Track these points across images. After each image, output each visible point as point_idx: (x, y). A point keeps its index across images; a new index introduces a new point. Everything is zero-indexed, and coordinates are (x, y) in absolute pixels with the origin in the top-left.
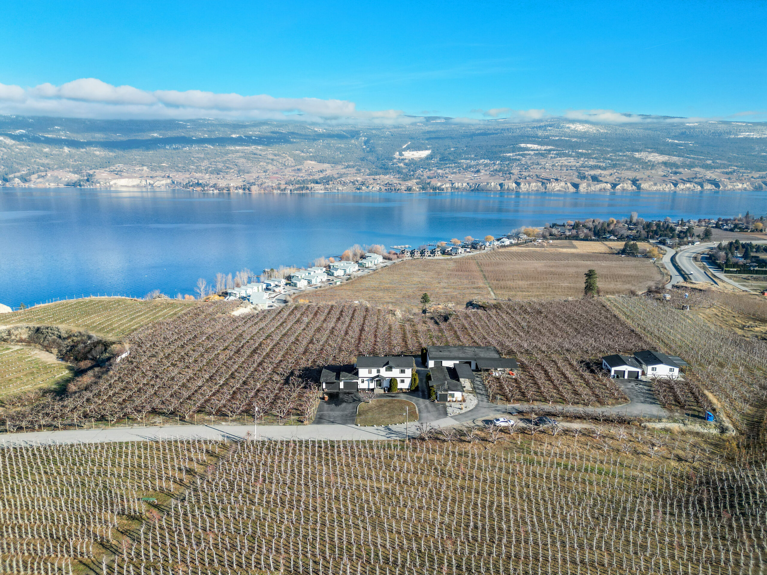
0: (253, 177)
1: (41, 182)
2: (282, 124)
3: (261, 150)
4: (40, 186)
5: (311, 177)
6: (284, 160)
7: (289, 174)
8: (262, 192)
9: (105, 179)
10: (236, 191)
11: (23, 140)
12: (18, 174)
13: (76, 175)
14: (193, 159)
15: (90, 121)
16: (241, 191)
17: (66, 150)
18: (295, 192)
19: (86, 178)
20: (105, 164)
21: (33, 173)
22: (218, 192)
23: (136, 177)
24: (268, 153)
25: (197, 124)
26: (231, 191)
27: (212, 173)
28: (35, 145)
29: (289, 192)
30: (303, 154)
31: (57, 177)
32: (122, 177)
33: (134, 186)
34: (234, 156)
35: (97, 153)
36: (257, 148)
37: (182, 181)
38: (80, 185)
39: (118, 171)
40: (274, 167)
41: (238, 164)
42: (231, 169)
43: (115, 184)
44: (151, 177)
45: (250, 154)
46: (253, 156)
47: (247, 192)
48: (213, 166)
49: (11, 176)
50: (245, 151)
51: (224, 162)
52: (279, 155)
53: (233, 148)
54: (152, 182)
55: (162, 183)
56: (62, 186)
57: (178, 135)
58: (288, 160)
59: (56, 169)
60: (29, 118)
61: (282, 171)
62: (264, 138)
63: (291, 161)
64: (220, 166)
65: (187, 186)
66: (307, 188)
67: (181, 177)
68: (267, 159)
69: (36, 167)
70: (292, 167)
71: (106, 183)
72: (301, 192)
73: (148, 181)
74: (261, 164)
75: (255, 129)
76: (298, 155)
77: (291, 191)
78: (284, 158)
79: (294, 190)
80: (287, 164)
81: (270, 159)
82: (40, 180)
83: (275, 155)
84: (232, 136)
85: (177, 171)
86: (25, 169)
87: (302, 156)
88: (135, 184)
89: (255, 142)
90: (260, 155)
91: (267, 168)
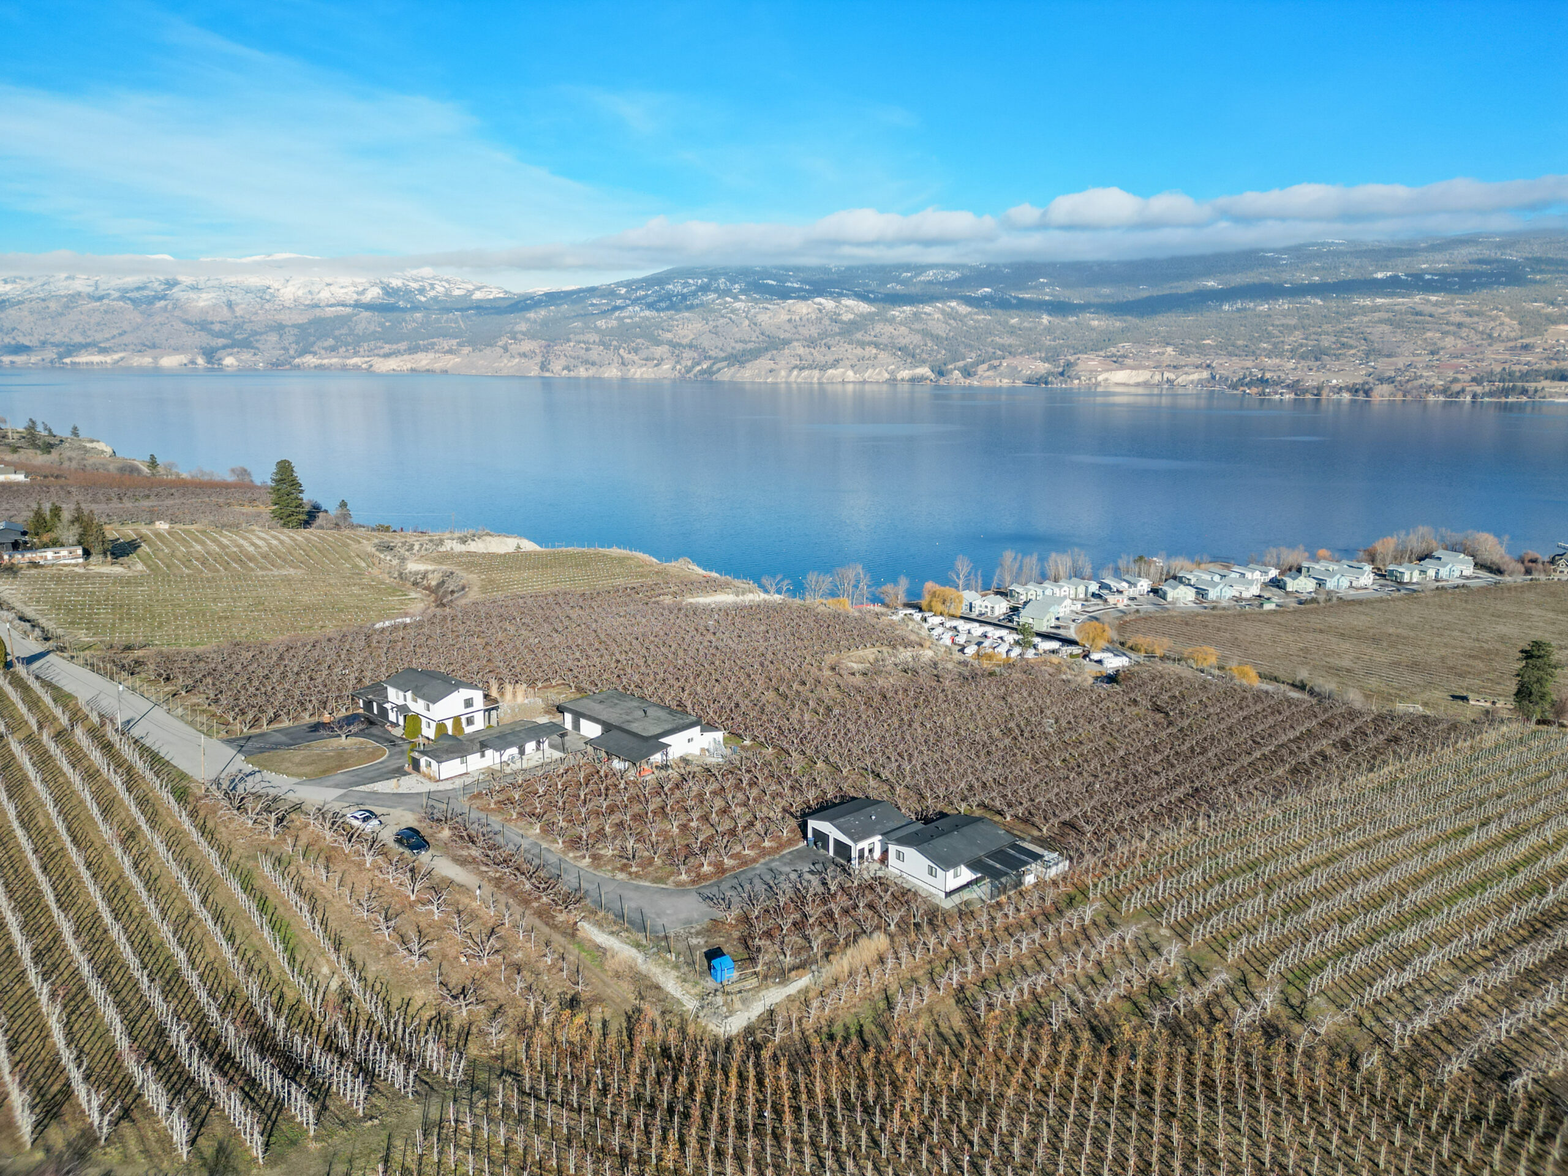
0: (1396, 364)
1: (989, 377)
2: (1511, 240)
3: (1436, 304)
4: (987, 383)
5: (1555, 364)
6: (1492, 324)
7: (1495, 358)
8: (1399, 397)
9: (1091, 371)
10: (1336, 397)
11: (984, 306)
12: (961, 364)
13: (1046, 365)
14: (1270, 328)
15: (1100, 264)
16: (1346, 396)
17: (1045, 319)
18: (1487, 399)
19: (1060, 369)
20: (1099, 344)
21: (983, 362)
22: (1292, 396)
23: (1145, 368)
24: (1453, 309)
25: (1300, 254)
26: (1324, 397)
27: (1303, 357)
28: (999, 312)
29: (1469, 398)
30: (1550, 309)
31: (1016, 367)
32: (1122, 367)
33: (1138, 385)
34: (1365, 319)
35: (1095, 323)
36: (1428, 301)
37: (1231, 375)
38: (1046, 383)
39: (1120, 356)
40: (1460, 343)
41: (1370, 337)
42: (1351, 347)
43: (1106, 380)
44: (1175, 367)
45: (1406, 313)
46: (1412, 318)
47: (1361, 397)
48: (1311, 343)
49: (950, 367)
50: (1396, 308)
51: (1339, 334)
52: (1479, 314)
53: (1368, 302)
54: (1172, 376)
55: (1191, 378)
56: (1019, 383)
57: (1256, 281)
58: (1502, 324)
59: (1021, 353)
60: (1005, 266)
61: (1479, 350)
62: (1456, 275)
63: (1509, 326)
64: (1326, 342)
65: (1241, 382)
66: (1524, 392)
67: (1230, 367)
68: (1447, 324)
69: (991, 350)
70: (1509, 340)
71: (1090, 379)
72: (1503, 400)
73: (1166, 375)
74: (1429, 334)
75: (1438, 256)
76: (1537, 313)
77: (1474, 396)
78: (1494, 320)
79: (1484, 395)
80: (1496, 335)
81: (1452, 324)
82: (990, 373)
83: (1470, 314)
84: (1375, 276)
85: (1230, 354)
86: (974, 355)
87: (1546, 315)
88: (1141, 379)
89: (1429, 287)
90: (1431, 316)
91: (1441, 344)
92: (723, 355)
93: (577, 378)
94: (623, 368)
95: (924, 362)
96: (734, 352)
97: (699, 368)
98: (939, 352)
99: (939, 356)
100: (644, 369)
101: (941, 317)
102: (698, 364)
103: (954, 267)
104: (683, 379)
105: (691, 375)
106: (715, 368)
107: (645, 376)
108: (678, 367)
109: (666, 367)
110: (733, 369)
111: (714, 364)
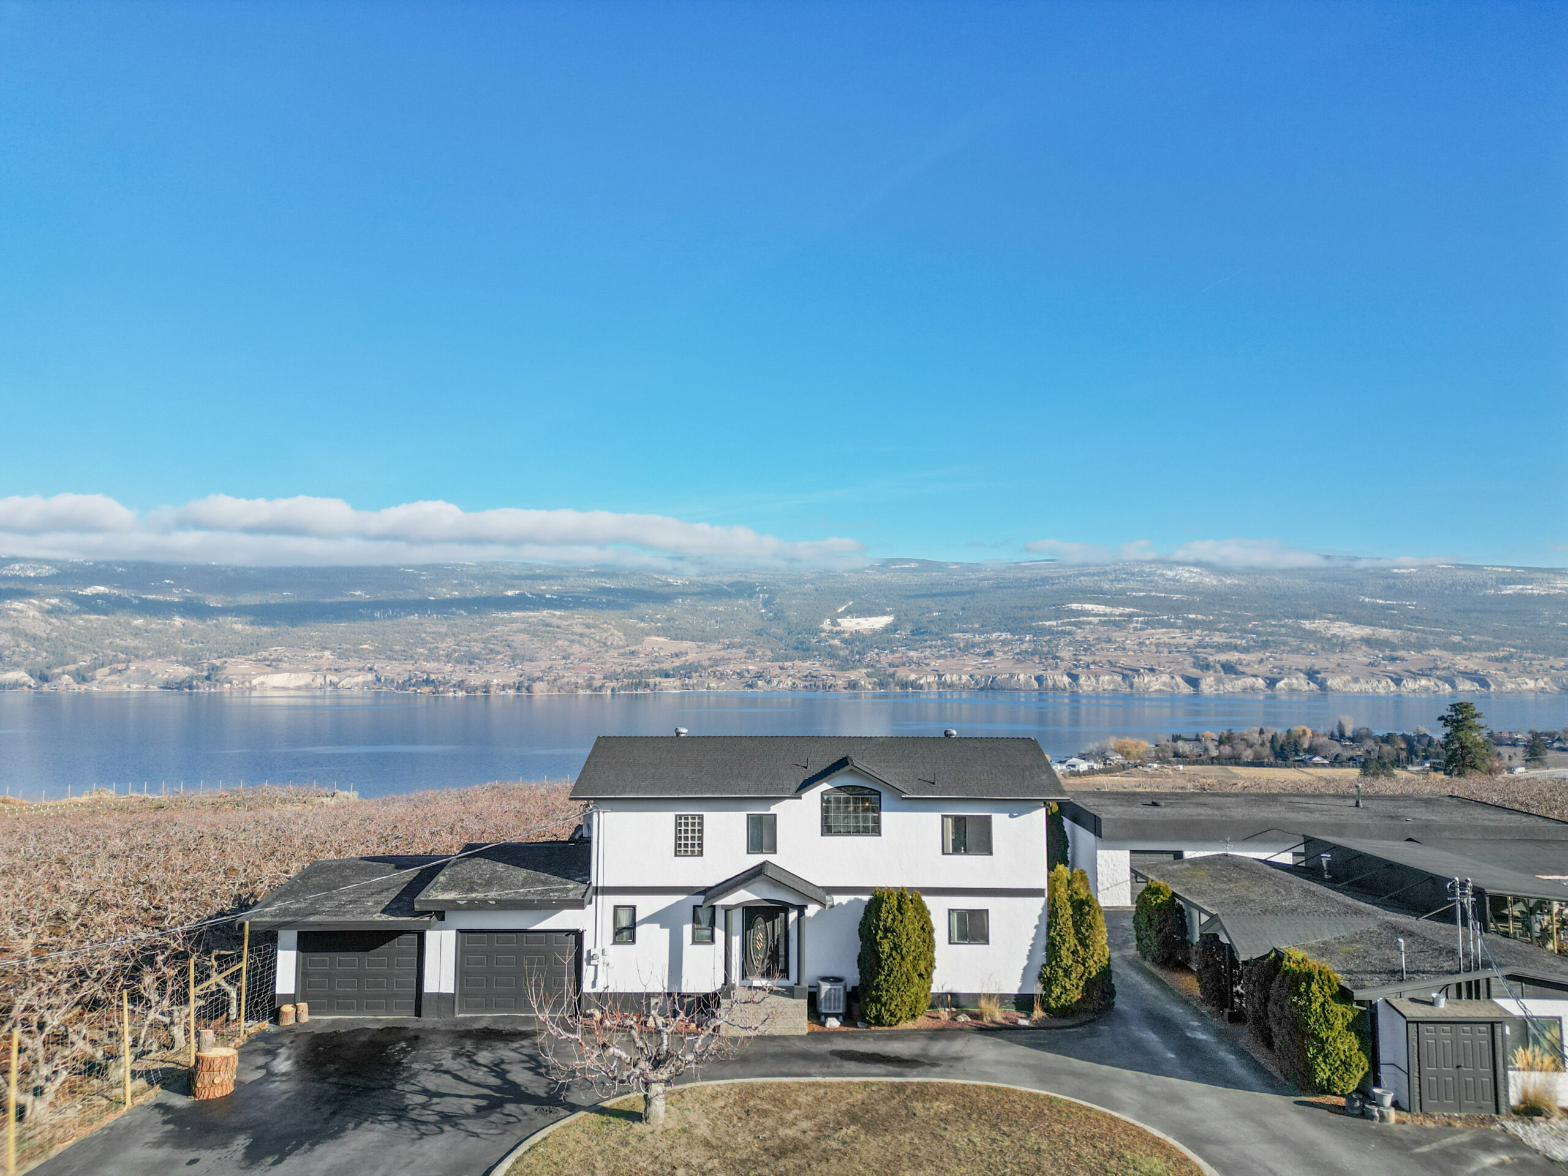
0: (540, 667)
1: (112, 683)
2: (605, 572)
3: (560, 617)
4: (111, 689)
5: (657, 666)
6: (605, 635)
7: (613, 661)
8: (556, 693)
9: (244, 675)
10: (502, 693)
11: (97, 606)
12: (72, 667)
13: (187, 669)
14: (423, 635)
15: (236, 569)
16: (511, 692)
17: (178, 621)
18: (622, 692)
19: (205, 673)
20: (248, 647)
21: (103, 666)
22: (464, 693)
23: (306, 671)
24: (574, 622)
25: (440, 572)
26: (492, 693)
27: (458, 661)
28: (119, 613)
29: (609, 692)
30: (642, 625)
31: (148, 672)
32: (278, 670)
33: (299, 688)
34: (506, 629)
35: (239, 627)
36: (554, 615)
37: (396, 677)
38: (191, 687)
39: (273, 660)
40: (584, 649)
41: (513, 644)
42: (498, 653)
43: (262, 683)
44: (336, 670)
45: (538, 625)
46: (544, 629)
47: (524, 693)
48: (462, 649)
49: (58, 670)
50: (530, 620)
51: (486, 641)
52: (594, 626)
53: (505, 615)
54: (335, 679)
55: (356, 680)
56: (153, 688)
58: (612, 635)
59: (150, 657)
60: (117, 565)
61: (599, 655)
62: (569, 596)
63: (617, 637)
64: (477, 648)
65: (403, 686)
66: (647, 685)
67: (395, 670)
68: (572, 634)
69: (111, 653)
70: (620, 648)
71: (243, 683)
72: (634, 692)
73: (329, 678)
74: (560, 642)
75: (553, 581)
76: (634, 627)
77: (613, 690)
78: (606, 631)
79: (620, 689)
80: (609, 643)
81: (576, 634)
82: (113, 678)
83: (588, 626)
84: (506, 593)
85: (389, 658)
86: (88, 658)
87: (640, 628)
88: (301, 683)
89: (550, 604)
90: (558, 627)
91: (570, 651)
95: (17, 666)
98: (37, 655)
99: (39, 659)
101: (38, 615)
103: (48, 562)
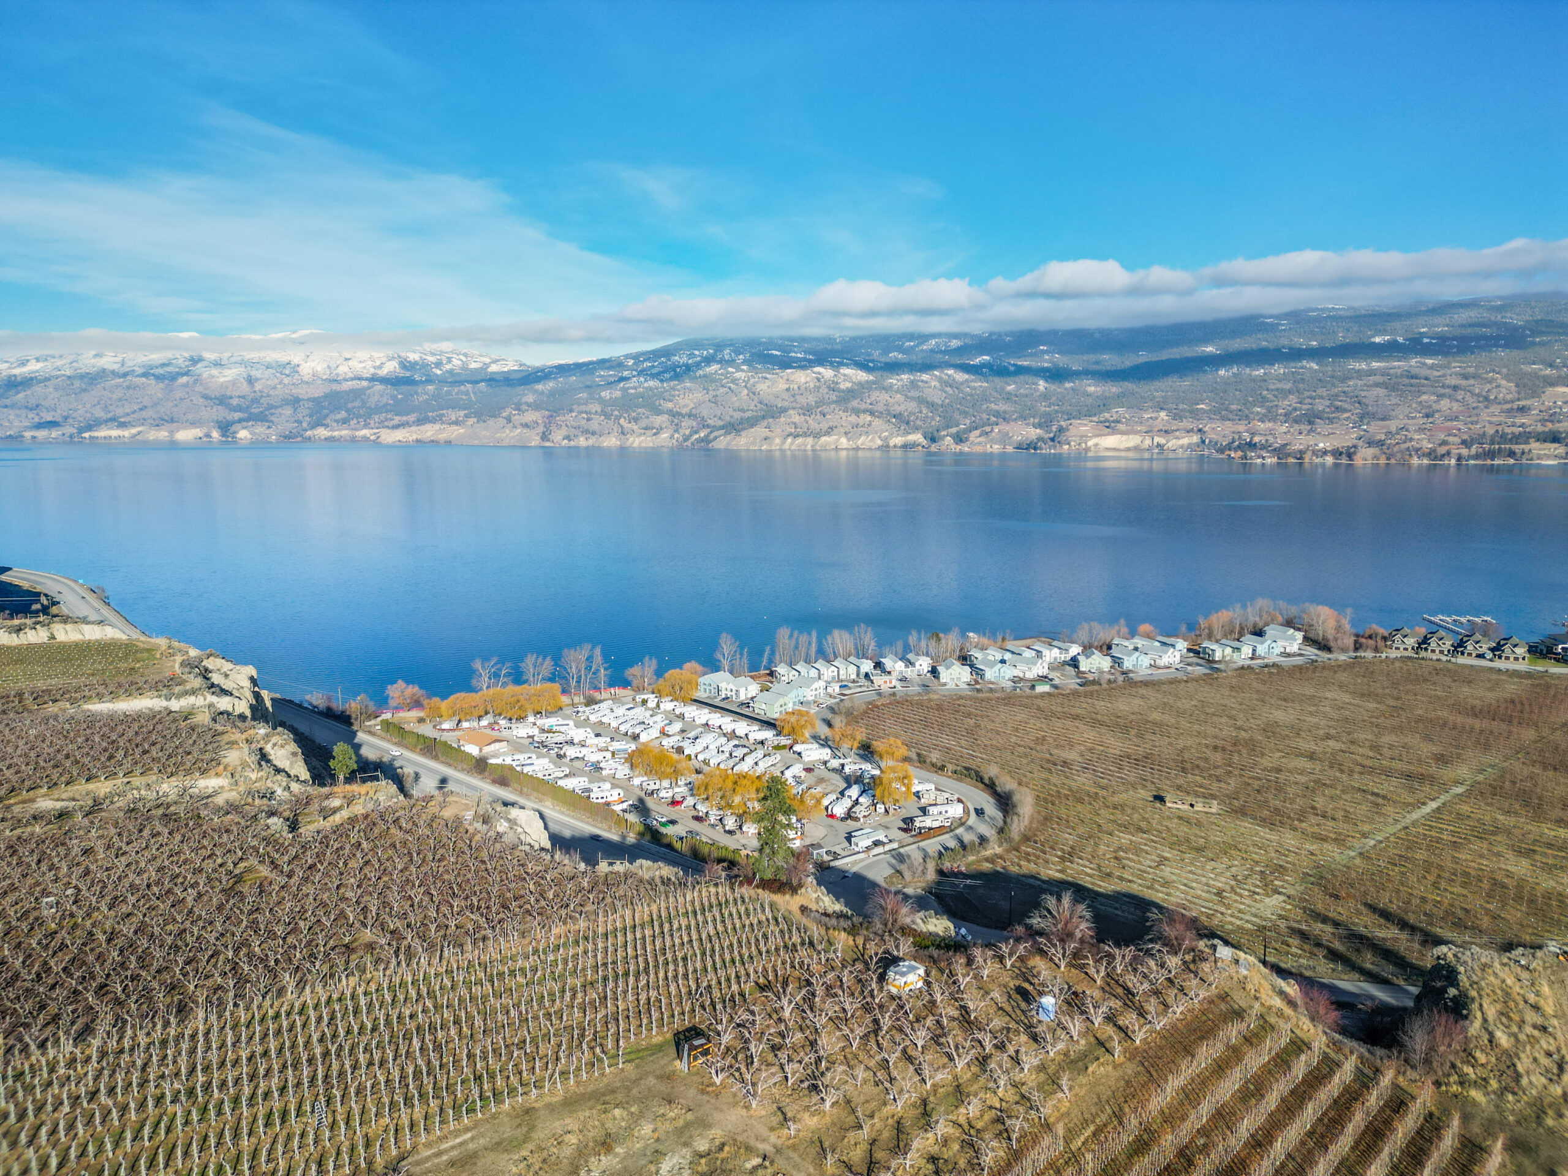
0: (1389, 427)
1: (980, 443)
2: (1508, 304)
3: (1432, 367)
4: (978, 449)
5: (1550, 425)
6: (1488, 387)
7: (1489, 421)
8: (1383, 461)
9: (1082, 437)
10: (1318, 460)
11: (981, 374)
12: (954, 430)
13: (1038, 431)
14: (1265, 392)
15: (1101, 331)
16: (1329, 460)
17: (1042, 385)
18: (1472, 462)
19: (1052, 435)
20: (1092, 410)
21: (976, 428)
22: (1275, 460)
23: (1137, 433)
24: (1449, 372)
25: (1297, 318)
26: (1307, 460)
27: (1296, 421)
28: (997, 380)
29: (1453, 462)
30: (1548, 371)
31: (1007, 434)
32: (1114, 432)
33: (1128, 449)
34: (1360, 383)
35: (1092, 389)
36: (1425, 364)
37: (1220, 440)
38: (1035, 449)
39: (1112, 422)
40: (1456, 406)
41: (1364, 400)
42: (1345, 411)
43: (1096, 445)
44: (1166, 431)
45: (1402, 376)
46: (1407, 381)
47: (1344, 461)
48: (1304, 407)
49: (943, 433)
50: (1392, 371)
51: (1333, 397)
52: (1474, 376)
53: (1364, 366)
54: (1162, 441)
55: (1182, 442)
56: (1010, 449)
57: (1254, 346)
58: (1498, 386)
59: (1015, 419)
60: (1007, 334)
61: (1474, 412)
62: (1453, 339)
63: (1507, 388)
64: (1321, 405)
65: (1229, 447)
66: (1511, 454)
67: (1220, 431)
68: (1443, 387)
69: (985, 416)
70: (1507, 402)
71: (1080, 444)
72: (1489, 462)
73: (1157, 439)
74: (1424, 397)
75: (1437, 320)
76: (1535, 375)
77: (1459, 458)
78: (1490, 382)
79: (1470, 457)
80: (1492, 397)
81: (1448, 387)
82: (981, 439)
83: (1466, 377)
84: (1373, 340)
85: (1224, 419)
86: (968, 422)
87: (1543, 377)
88: (1131, 444)
89: (1427, 350)
90: (1426, 379)
91: (1436, 407)
92: (721, 423)
93: (576, 448)
94: (623, 437)
95: (917, 429)
96: (732, 420)
97: (697, 436)
98: (933, 419)
99: (933, 423)
100: (643, 438)
101: (937, 384)
102: (696, 433)
103: (956, 336)
104: (680, 447)
105: (689, 443)
106: (712, 437)
107: (644, 445)
108: (676, 436)
109: (665, 435)
110: (729, 438)
111: (711, 432)
